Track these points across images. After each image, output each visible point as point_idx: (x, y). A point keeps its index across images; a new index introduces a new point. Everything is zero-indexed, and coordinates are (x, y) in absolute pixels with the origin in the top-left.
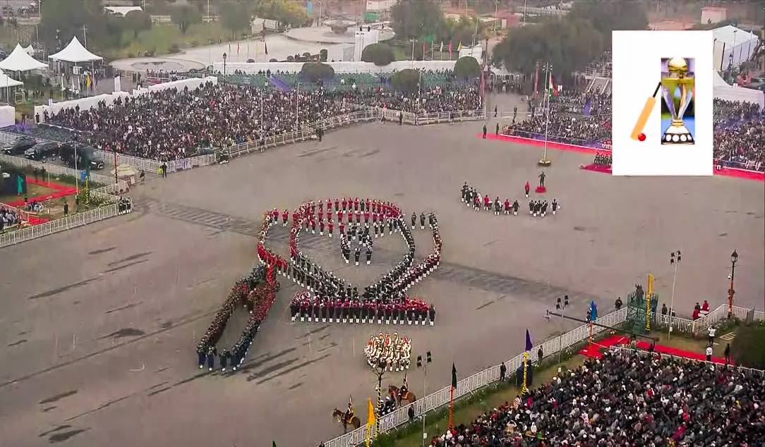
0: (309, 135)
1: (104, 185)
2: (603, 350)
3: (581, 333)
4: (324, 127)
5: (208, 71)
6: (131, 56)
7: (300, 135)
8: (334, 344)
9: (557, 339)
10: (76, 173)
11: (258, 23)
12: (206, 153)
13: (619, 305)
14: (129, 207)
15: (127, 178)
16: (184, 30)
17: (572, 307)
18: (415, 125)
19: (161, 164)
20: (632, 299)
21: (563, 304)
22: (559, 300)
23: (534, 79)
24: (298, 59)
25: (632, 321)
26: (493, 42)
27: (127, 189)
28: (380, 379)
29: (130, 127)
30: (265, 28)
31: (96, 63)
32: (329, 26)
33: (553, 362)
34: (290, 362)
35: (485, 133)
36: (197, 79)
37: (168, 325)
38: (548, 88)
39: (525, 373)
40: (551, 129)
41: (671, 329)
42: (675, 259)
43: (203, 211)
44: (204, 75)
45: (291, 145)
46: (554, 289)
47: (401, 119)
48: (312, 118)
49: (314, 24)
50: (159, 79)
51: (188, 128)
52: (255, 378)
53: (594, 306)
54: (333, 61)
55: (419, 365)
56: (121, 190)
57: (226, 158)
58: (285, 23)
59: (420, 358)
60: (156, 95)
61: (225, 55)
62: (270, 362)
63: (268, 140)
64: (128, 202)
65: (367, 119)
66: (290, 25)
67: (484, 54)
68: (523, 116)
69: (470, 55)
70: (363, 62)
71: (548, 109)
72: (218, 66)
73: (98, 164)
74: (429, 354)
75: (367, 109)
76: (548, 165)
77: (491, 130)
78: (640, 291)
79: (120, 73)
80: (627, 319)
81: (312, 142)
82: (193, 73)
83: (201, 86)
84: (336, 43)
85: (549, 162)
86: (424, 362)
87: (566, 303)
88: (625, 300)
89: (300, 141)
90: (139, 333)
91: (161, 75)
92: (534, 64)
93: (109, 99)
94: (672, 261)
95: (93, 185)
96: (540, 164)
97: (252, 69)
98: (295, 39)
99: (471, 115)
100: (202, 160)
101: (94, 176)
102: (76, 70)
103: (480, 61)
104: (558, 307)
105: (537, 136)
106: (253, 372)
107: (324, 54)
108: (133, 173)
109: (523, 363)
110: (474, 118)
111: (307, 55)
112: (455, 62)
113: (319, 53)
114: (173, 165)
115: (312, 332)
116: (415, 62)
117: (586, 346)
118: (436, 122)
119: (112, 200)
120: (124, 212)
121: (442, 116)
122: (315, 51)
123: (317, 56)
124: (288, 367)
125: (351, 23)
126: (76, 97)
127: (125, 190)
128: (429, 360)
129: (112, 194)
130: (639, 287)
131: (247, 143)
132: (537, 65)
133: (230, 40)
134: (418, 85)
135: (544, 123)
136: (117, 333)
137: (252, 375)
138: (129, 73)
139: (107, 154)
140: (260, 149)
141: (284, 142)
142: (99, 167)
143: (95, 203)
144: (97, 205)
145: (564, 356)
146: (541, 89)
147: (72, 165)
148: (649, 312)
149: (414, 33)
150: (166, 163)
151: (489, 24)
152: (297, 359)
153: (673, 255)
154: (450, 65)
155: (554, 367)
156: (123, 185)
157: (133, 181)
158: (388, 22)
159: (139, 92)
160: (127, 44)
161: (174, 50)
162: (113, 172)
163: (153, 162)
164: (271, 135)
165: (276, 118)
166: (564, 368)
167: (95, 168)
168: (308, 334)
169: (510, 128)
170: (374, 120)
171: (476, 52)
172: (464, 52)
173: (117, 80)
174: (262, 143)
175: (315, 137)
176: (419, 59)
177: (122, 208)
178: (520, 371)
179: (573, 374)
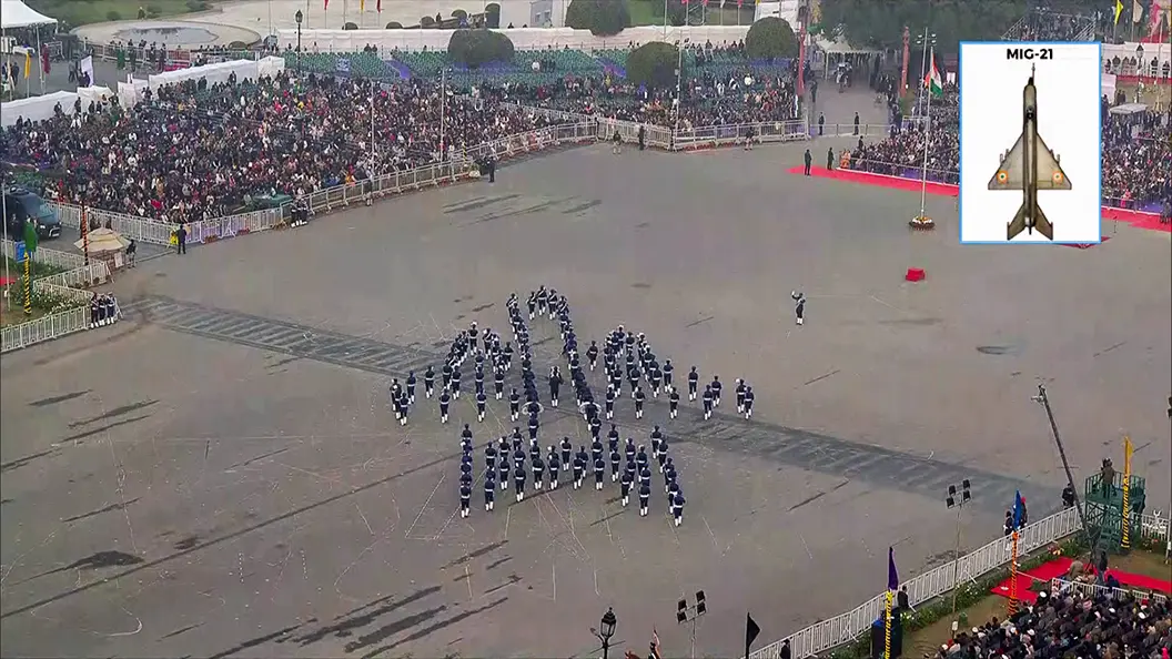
0: (466, 169)
1: (61, 270)
2: (1038, 587)
3: (995, 553)
4: (495, 155)
5: (268, 47)
6: (114, 17)
8: (515, 579)
9: (949, 567)
10: (6, 247)
12: (263, 206)
13: (1069, 497)
14: (111, 312)
15: (106, 256)
17: (979, 500)
18: (671, 150)
19: (175, 227)
20: (1094, 486)
21: (961, 497)
22: (952, 490)
23: (901, 59)
25: (1093, 530)
27: (107, 277)
28: (606, 646)
31: (44, 30)
33: (939, 611)
34: (429, 614)
35: (808, 165)
36: (244, 61)
37: (189, 544)
38: (926, 79)
39: (888, 633)
43: (257, 320)
44: (257, 55)
45: (428, 192)
46: (944, 467)
47: (641, 141)
50: (171, 62)
51: (228, 159)
52: (359, 646)
53: (1020, 502)
54: (511, 27)
55: (682, 617)
56: (97, 280)
57: (303, 216)
59: (683, 605)
60: (166, 93)
61: (299, 15)
62: (390, 614)
63: (384, 181)
64: (109, 302)
65: (577, 139)
67: (803, 12)
68: (877, 133)
69: (777, 15)
70: (570, 28)
71: (927, 119)
72: (286, 35)
73: (49, 229)
74: (700, 596)
75: (577, 121)
76: (930, 226)
77: (819, 160)
78: (1108, 470)
79: (93, 51)
80: (1084, 525)
81: (472, 185)
82: (238, 50)
85: (930, 221)
86: (690, 612)
87: (967, 495)
88: (1081, 490)
89: (446, 182)
90: (130, 559)
91: (173, 54)
92: (902, 31)
93: (71, 100)
95: (39, 270)
96: (913, 225)
97: (351, 43)
99: (779, 132)
100: (256, 221)
101: (43, 254)
102: (4, 44)
103: (795, 26)
104: (950, 502)
105: (909, 172)
106: (357, 633)
107: (493, 13)
108: (119, 246)
109: (884, 613)
110: (784, 137)
111: (460, 15)
112: (748, 27)
113: (483, 11)
114: (197, 230)
115: (472, 555)
116: (670, 29)
117: (1006, 579)
118: (712, 145)
119: (77, 298)
120: (102, 322)
121: (724, 134)
122: (475, 6)
123: (480, 17)
124: (423, 625)
127: (102, 281)
128: (701, 608)
129: (78, 286)
130: (1106, 463)
131: (344, 187)
132: (906, 34)
134: (677, 72)
135: (919, 146)
136: (89, 560)
137: (355, 640)
138: (110, 50)
139: (67, 208)
141: (416, 185)
142: (52, 233)
143: (43, 305)
144: (48, 309)
145: (964, 599)
146: (914, 79)
148: (1128, 513)
150: (185, 227)
152: (443, 608)
154: (737, 33)
155: (946, 618)
156: (100, 269)
157: (119, 262)
159: (130, 90)
161: (200, 6)
162: (80, 244)
163: (158, 224)
164: (390, 170)
165: (401, 138)
166: (963, 622)
167: (44, 237)
168: (462, 560)
170: (591, 142)
171: (787, 9)
172: (765, 9)
173: (87, 63)
175: (477, 173)
176: (678, 23)
177: (97, 315)
178: (878, 629)
179: (981, 635)
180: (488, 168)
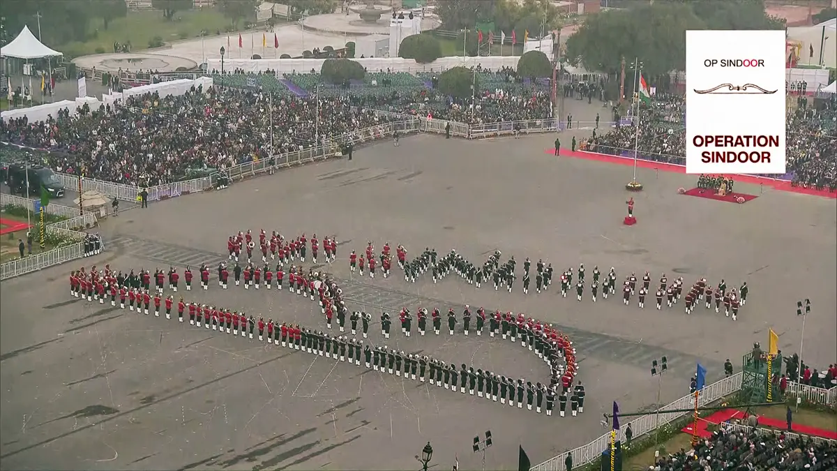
0: (332, 151)
1: (64, 219)
2: (712, 428)
3: (683, 406)
4: (352, 142)
5: (200, 71)
6: (100, 51)
7: (321, 152)
8: (365, 423)
10: (28, 203)
11: (265, 8)
12: (198, 176)
14: (98, 247)
15: (94, 209)
16: (169, 17)
17: (672, 370)
18: (468, 138)
19: (140, 190)
20: (749, 361)
21: (660, 368)
22: (655, 363)
23: (620, 78)
24: (317, 54)
25: (749, 389)
26: (566, 33)
27: (95, 223)
28: (426, 467)
29: (99, 143)
30: (274, 15)
31: (54, 61)
32: (356, 11)
33: (648, 443)
34: (309, 446)
35: (558, 149)
36: (186, 80)
37: (149, 400)
38: (637, 91)
39: (612, 458)
40: (642, 143)
41: (799, 400)
42: (803, 309)
43: (195, 251)
44: (195, 76)
46: (648, 349)
48: (336, 130)
49: (338, 10)
50: (137, 81)
53: (700, 371)
54: (362, 57)
55: (476, 448)
56: (88, 225)
57: (225, 182)
58: (301, 9)
59: (476, 440)
61: (222, 49)
62: (282, 446)
63: (279, 159)
64: (96, 239)
65: (406, 131)
66: (306, 12)
67: (556, 47)
68: (606, 128)
69: (538, 49)
70: (401, 58)
71: (637, 118)
72: (214, 63)
73: (56, 191)
74: (488, 434)
75: (406, 119)
76: (639, 189)
77: (566, 145)
78: (757, 351)
79: (85, 74)
80: (742, 387)
81: (337, 161)
82: (182, 73)
83: (193, 89)
84: (367, 34)
85: (640, 185)
86: (481, 445)
87: (664, 367)
88: (737, 362)
89: (320, 160)
90: (109, 410)
91: (140, 76)
92: (620, 60)
93: (72, 106)
94: (799, 312)
95: (50, 218)
96: (628, 188)
97: (256, 68)
98: (314, 29)
99: (540, 126)
100: (194, 185)
101: (53, 208)
102: (27, 69)
103: (550, 57)
104: (654, 371)
105: (625, 153)
106: (261, 459)
107: (351, 48)
108: (103, 202)
109: (610, 445)
110: (544, 130)
111: (329, 49)
112: (519, 57)
113: (344, 47)
114: (156, 191)
115: (338, 407)
116: (467, 58)
117: (691, 422)
118: (495, 135)
119: (75, 236)
120: (92, 253)
121: (503, 127)
122: (339, 44)
123: (342, 51)
124: (306, 454)
125: (385, 8)
126: (28, 104)
127: (92, 225)
128: (489, 442)
129: (76, 229)
130: (756, 346)
131: (252, 163)
132: (624, 62)
133: (229, 30)
134: (472, 87)
135: (632, 136)
136: (81, 411)
137: (260, 463)
138: (97, 73)
139: (68, 178)
140: (268, 171)
141: (299, 161)
142: (59, 194)
143: (53, 242)
144: (56, 245)
145: (663, 436)
146: (628, 92)
147: (22, 193)
148: (771, 379)
149: (466, 21)
150: (147, 190)
151: (562, 9)
152: (318, 442)
153: (800, 304)
154: (512, 61)
156: (90, 218)
157: (103, 213)
158: (433, 7)
159: (110, 98)
160: (95, 36)
161: (156, 44)
162: (77, 201)
163: (129, 187)
164: (282, 152)
165: (290, 131)
166: (662, 451)
167: (53, 197)
168: (330, 411)
169: (591, 141)
170: (415, 133)
171: (545, 46)
172: (531, 46)
173: (82, 82)
174: (271, 162)
175: (340, 154)
176: (473, 54)
177: (88, 248)
178: (606, 456)
179: (674, 459)
180: (347, 150)
